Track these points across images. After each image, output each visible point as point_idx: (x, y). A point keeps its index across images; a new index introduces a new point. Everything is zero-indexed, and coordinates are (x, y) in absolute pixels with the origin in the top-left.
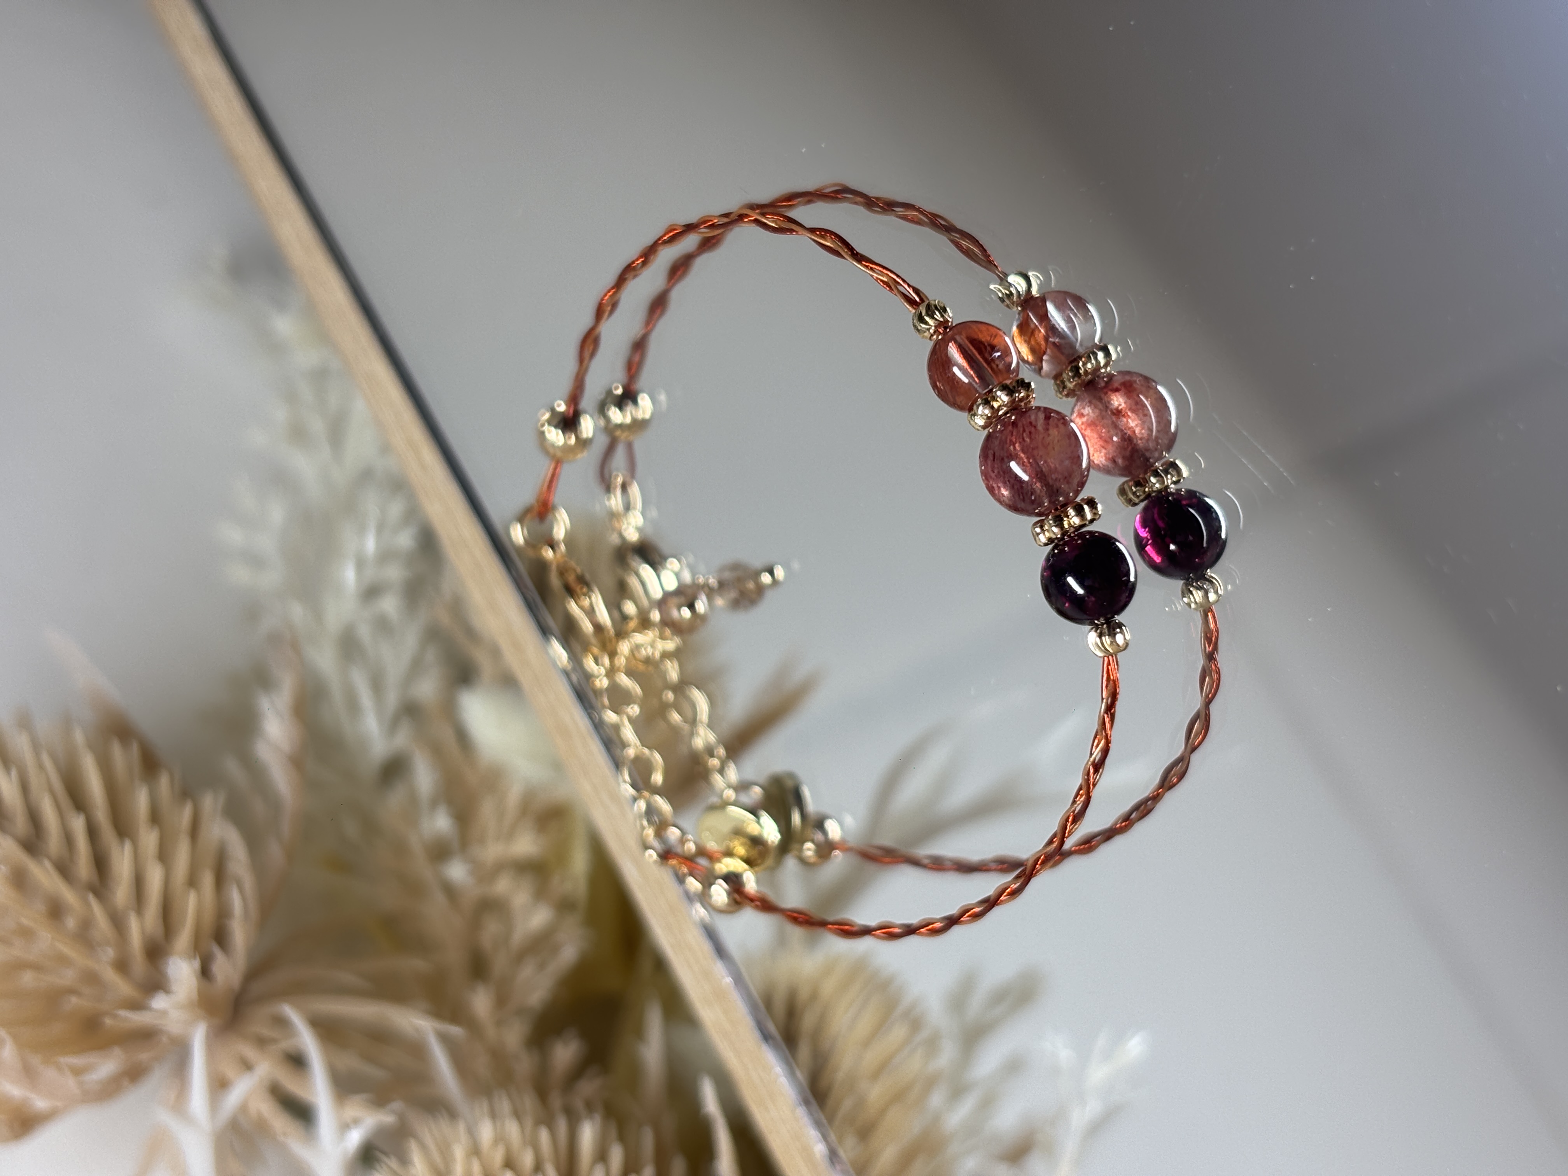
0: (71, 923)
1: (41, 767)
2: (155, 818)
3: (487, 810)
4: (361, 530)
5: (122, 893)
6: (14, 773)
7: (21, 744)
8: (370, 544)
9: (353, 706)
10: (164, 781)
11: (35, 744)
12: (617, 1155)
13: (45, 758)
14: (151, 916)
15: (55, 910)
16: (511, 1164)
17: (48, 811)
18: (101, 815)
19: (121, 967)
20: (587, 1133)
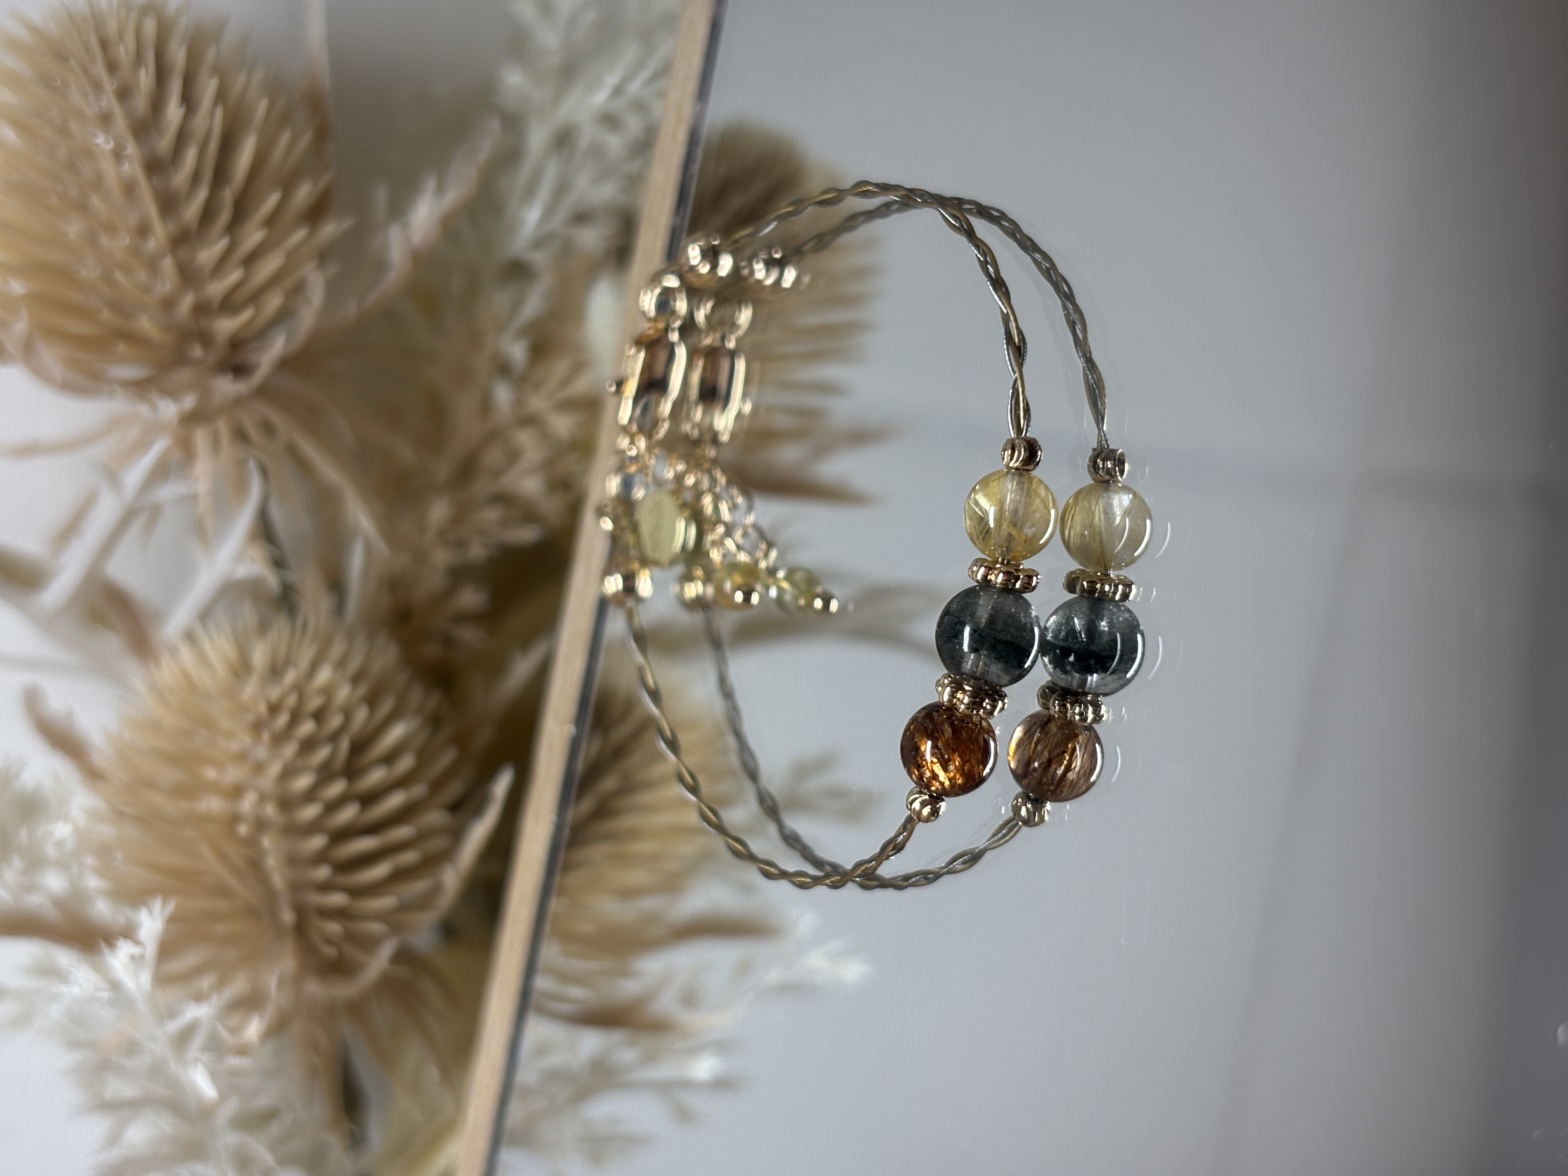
0: (149, 246)
1: (212, 116)
2: (270, 221)
3: (560, 367)
5: (206, 256)
6: (185, 110)
7: (208, 89)
8: (636, 86)
9: (530, 191)
10: (304, 193)
11: (221, 96)
12: (405, 763)
13: (219, 112)
14: (216, 289)
15: (143, 230)
16: (319, 716)
17: (190, 156)
18: (228, 195)
19: (169, 304)
20: (396, 733)
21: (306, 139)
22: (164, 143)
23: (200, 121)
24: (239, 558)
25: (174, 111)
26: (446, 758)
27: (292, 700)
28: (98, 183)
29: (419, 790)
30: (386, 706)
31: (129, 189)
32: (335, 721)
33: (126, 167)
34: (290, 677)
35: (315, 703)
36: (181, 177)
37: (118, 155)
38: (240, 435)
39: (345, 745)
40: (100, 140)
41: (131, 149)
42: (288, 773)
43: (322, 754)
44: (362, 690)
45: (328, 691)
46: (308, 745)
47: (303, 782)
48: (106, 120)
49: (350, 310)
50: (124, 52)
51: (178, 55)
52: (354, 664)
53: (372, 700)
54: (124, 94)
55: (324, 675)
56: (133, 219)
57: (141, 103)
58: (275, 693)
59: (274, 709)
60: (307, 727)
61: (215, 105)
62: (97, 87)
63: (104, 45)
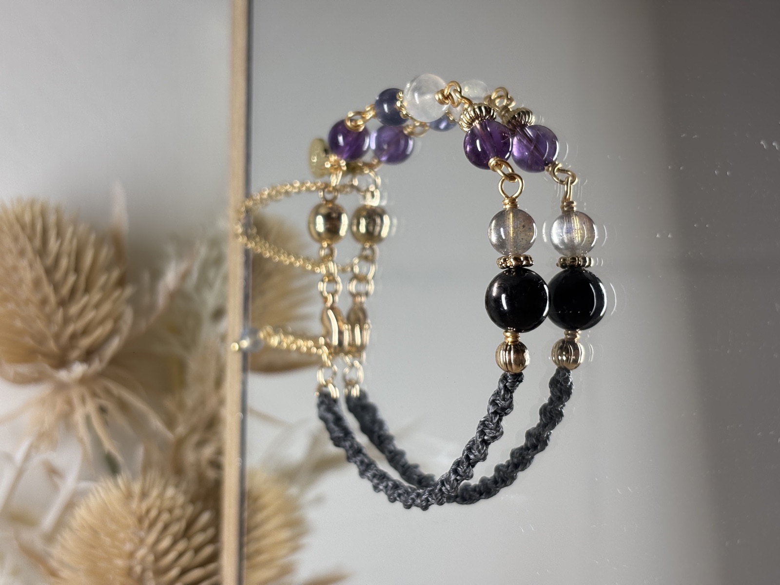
0: (48, 309)
2: (103, 288)
5: (74, 310)
6: (59, 242)
7: (68, 230)
10: (115, 274)
11: (74, 233)
13: (74, 241)
14: (80, 325)
15: (44, 302)
17: (64, 263)
19: (57, 337)
20: (204, 518)
21: (112, 251)
22: (50, 261)
23: (66, 246)
25: (54, 244)
27: (157, 504)
28: (22, 281)
30: (200, 506)
31: (37, 282)
32: (178, 512)
33: (35, 273)
35: (168, 504)
36: (60, 274)
37: (32, 267)
38: (94, 395)
39: (184, 523)
44: (189, 498)
47: (166, 543)
48: (22, 253)
49: (143, 326)
50: (27, 218)
54: (31, 239)
56: (38, 297)
57: (38, 242)
61: (72, 237)
62: (16, 239)
63: (18, 219)
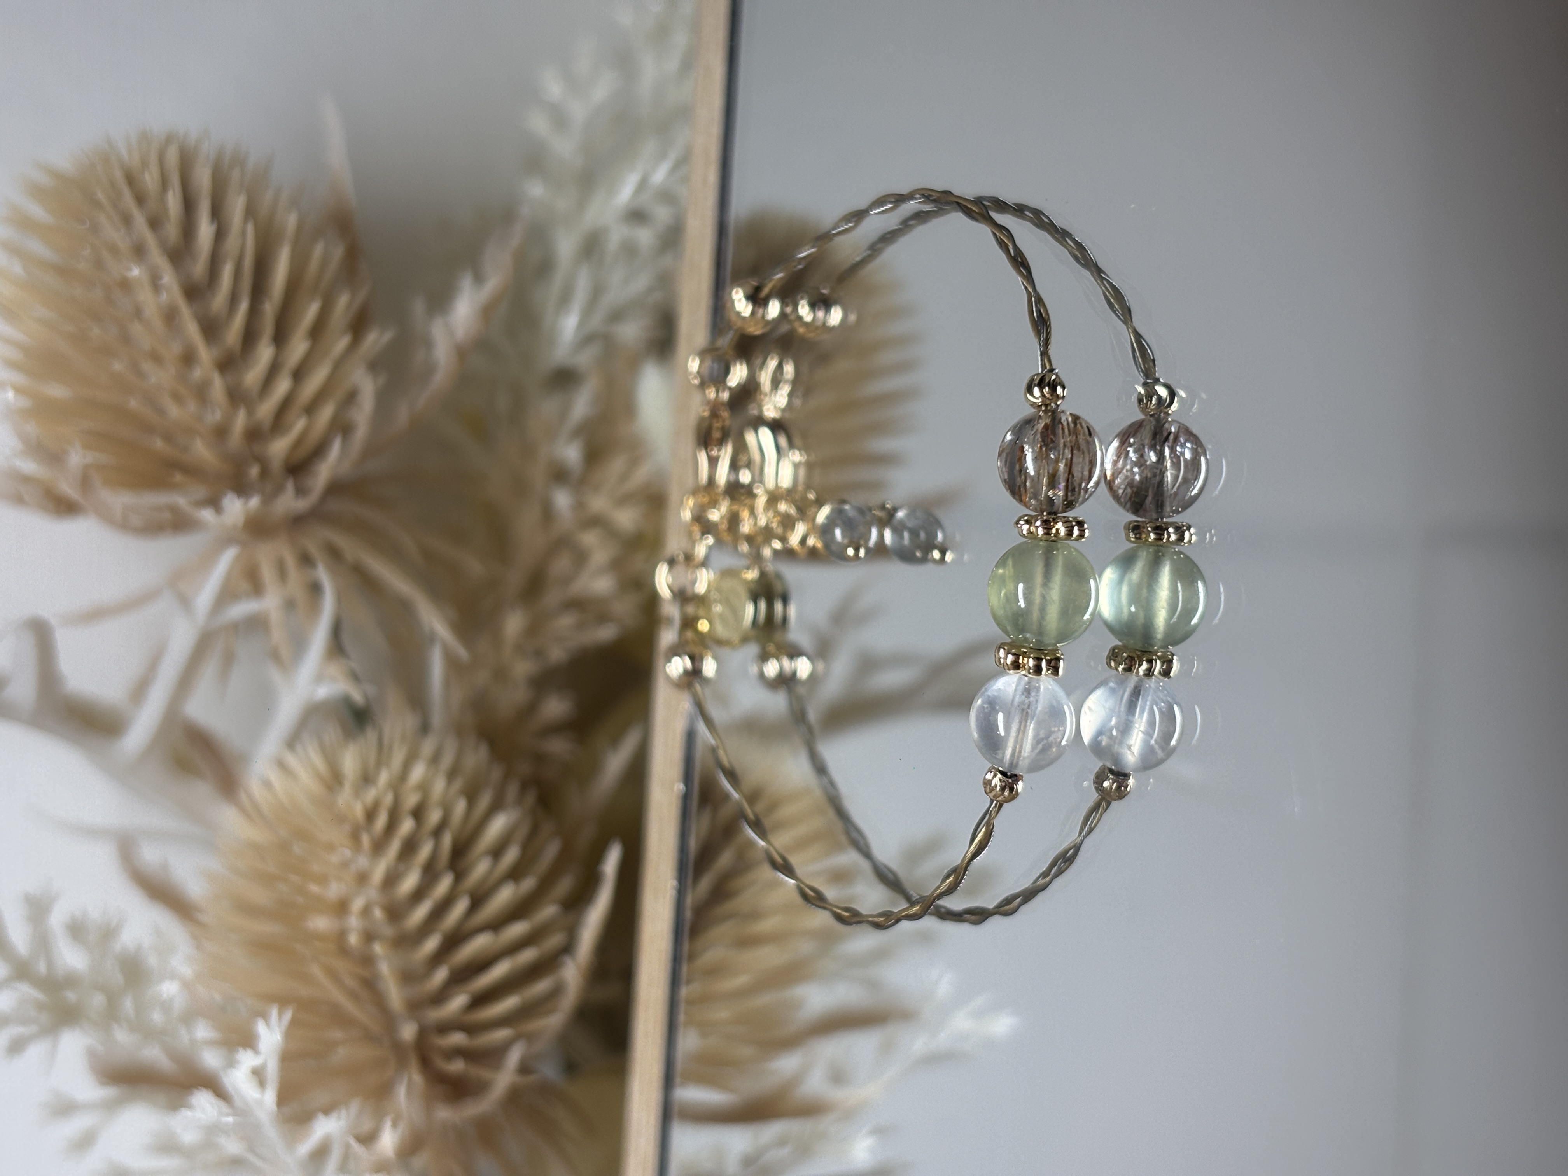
0: (196, 375)
1: (243, 233)
2: (315, 331)
3: (617, 465)
4: (662, 156)
5: (253, 375)
7: (237, 206)
8: (659, 176)
9: (565, 299)
10: (344, 305)
11: (250, 212)
12: (512, 855)
13: (250, 228)
14: (265, 409)
16: (418, 813)
17: (227, 275)
18: (270, 308)
19: (221, 432)
20: (498, 825)
21: (338, 252)
22: (199, 268)
23: (232, 243)
24: (319, 679)
25: (205, 231)
26: (551, 851)
27: (388, 799)
28: (138, 313)
29: (528, 884)
30: (484, 801)
31: (170, 316)
32: (434, 817)
33: (164, 297)
34: (384, 777)
35: (411, 800)
36: (219, 300)
37: (155, 284)
38: (304, 559)
39: (447, 840)
40: (136, 272)
41: (169, 278)
42: (391, 880)
43: (425, 851)
44: (458, 784)
45: (424, 787)
46: (409, 847)
47: (410, 881)
48: (139, 252)
50: (150, 180)
51: (203, 178)
52: (447, 760)
53: (471, 795)
54: (155, 223)
55: (418, 772)
56: (176, 348)
58: (371, 794)
59: (371, 815)
60: (407, 826)
61: (246, 221)
62: (127, 220)
63: (131, 180)
